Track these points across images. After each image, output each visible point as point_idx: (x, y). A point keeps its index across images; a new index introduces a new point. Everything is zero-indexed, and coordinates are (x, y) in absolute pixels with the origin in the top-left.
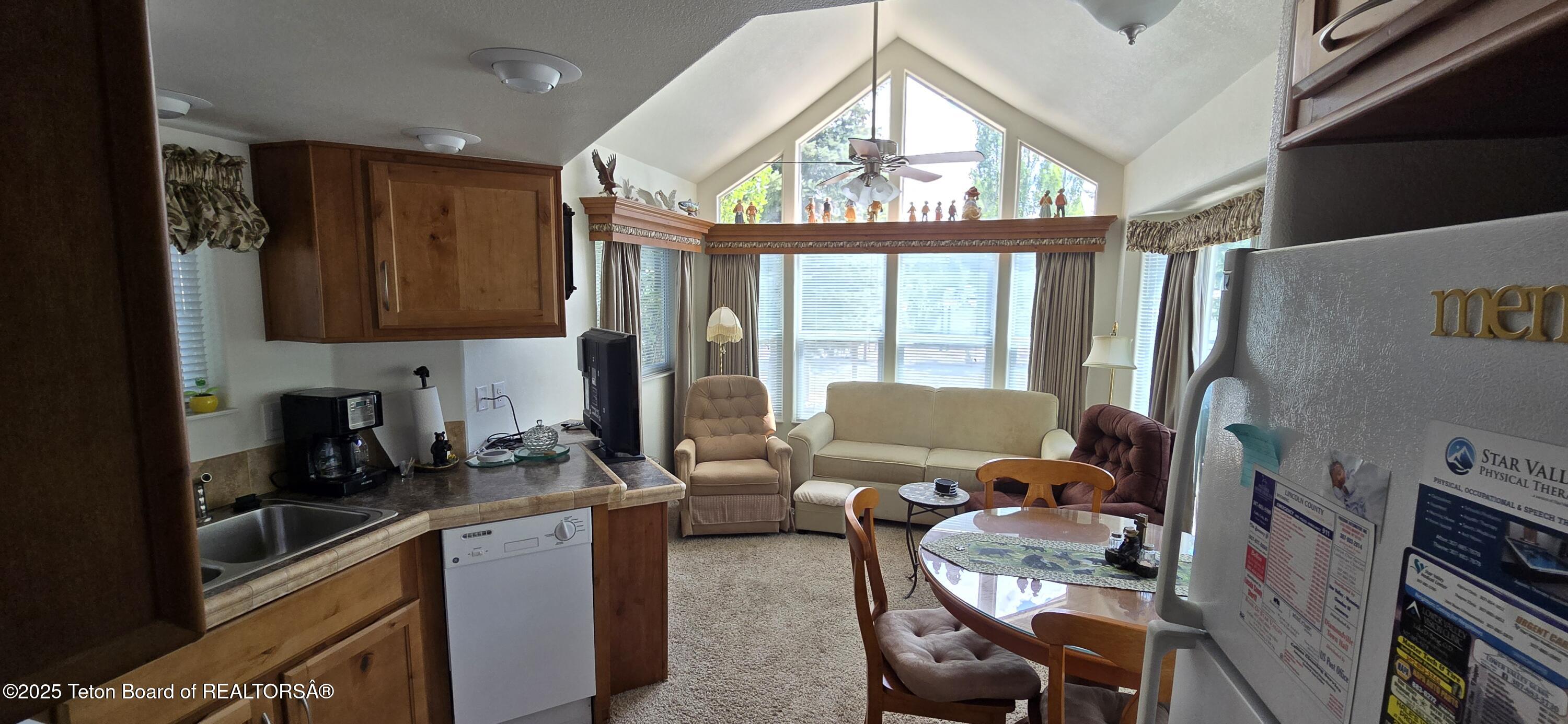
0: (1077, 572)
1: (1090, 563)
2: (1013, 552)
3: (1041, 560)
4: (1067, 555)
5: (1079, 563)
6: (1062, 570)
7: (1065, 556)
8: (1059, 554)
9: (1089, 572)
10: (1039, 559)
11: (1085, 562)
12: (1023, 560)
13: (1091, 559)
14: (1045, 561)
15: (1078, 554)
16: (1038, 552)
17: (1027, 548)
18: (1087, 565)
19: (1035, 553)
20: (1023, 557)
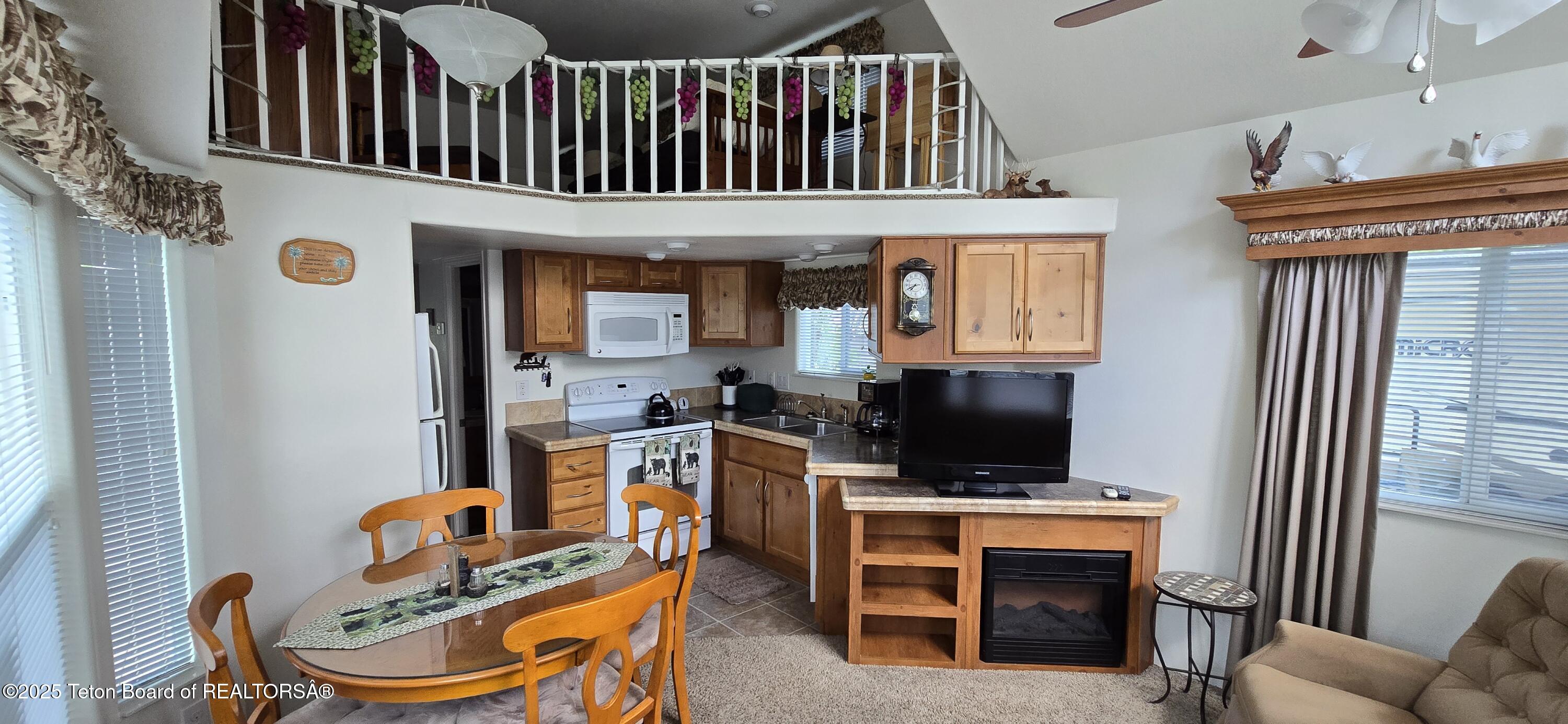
0: (506, 571)
1: (499, 583)
2: (567, 566)
3: (540, 570)
4: (523, 582)
5: (509, 579)
6: (518, 569)
7: (524, 581)
8: (530, 581)
9: (496, 575)
10: (542, 569)
11: (504, 582)
12: (553, 564)
13: (499, 587)
14: (536, 570)
15: (513, 587)
16: (548, 574)
17: (559, 575)
18: (501, 580)
19: (548, 573)
20: (555, 566)
